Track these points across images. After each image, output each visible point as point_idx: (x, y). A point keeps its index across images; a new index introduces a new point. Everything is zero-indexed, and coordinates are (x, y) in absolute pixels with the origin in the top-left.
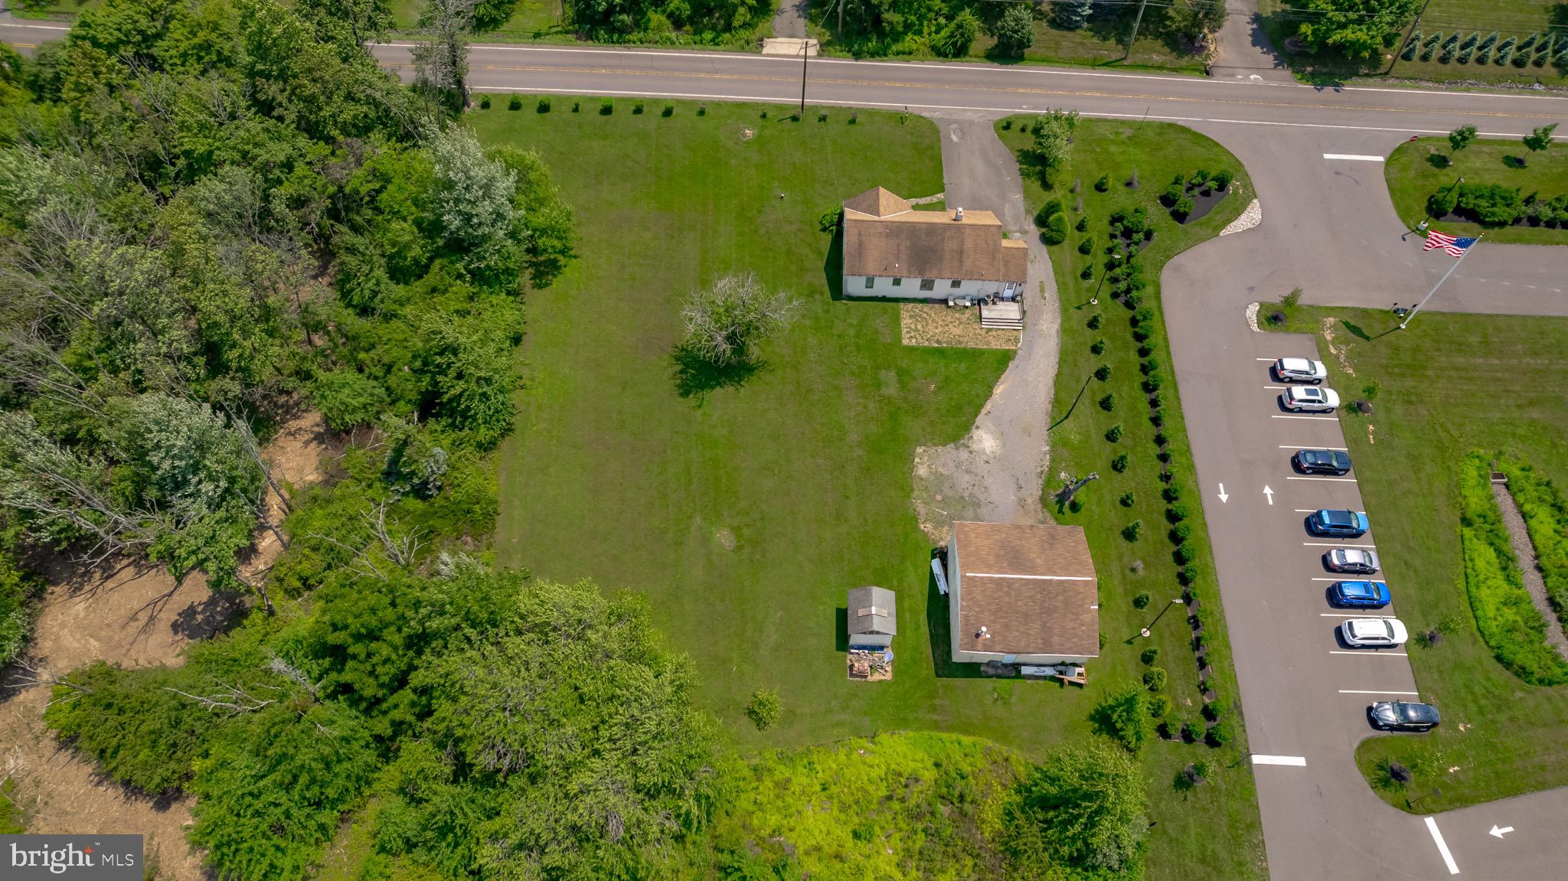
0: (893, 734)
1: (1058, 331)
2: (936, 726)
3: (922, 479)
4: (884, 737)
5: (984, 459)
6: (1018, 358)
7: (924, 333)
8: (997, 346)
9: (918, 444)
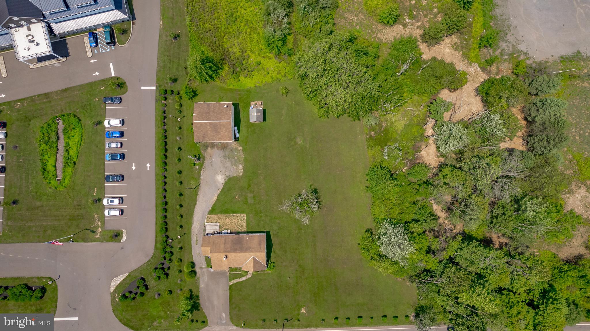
0: (251, 87)
1: (193, 223)
2: (239, 90)
3: (241, 164)
4: (253, 86)
5: (221, 173)
6: (208, 212)
7: (239, 220)
8: (214, 216)
9: (242, 177)
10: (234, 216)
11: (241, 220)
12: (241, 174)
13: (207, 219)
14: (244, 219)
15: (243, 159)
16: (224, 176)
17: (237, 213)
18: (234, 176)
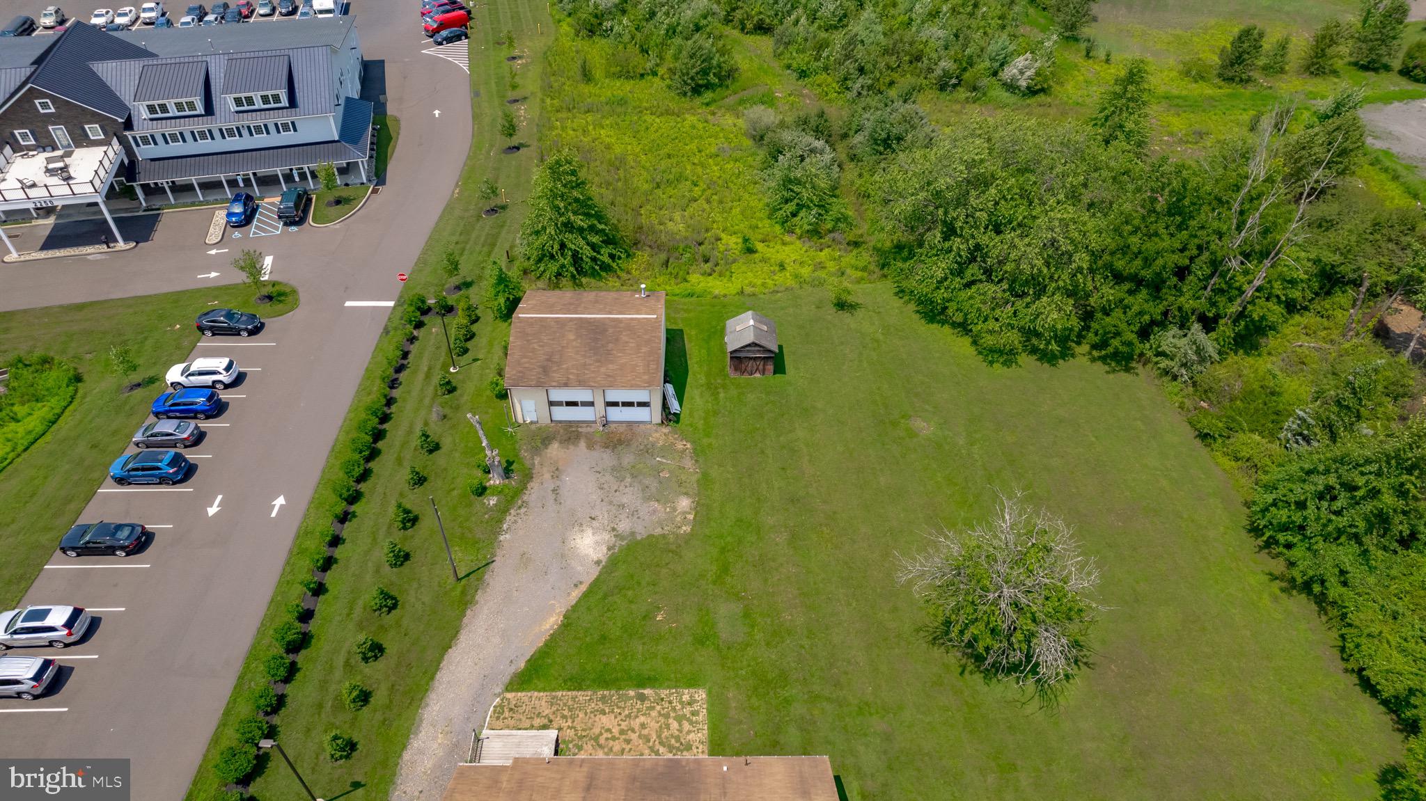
0: (725, 295)
2: (685, 303)
3: (686, 494)
4: (732, 292)
5: (595, 524)
6: (506, 679)
7: (667, 716)
8: (537, 699)
9: (688, 539)
10: (642, 698)
11: (680, 719)
12: (686, 529)
13: (499, 711)
14: (694, 713)
15: (694, 478)
16: (606, 536)
17: (661, 686)
18: (651, 536)
